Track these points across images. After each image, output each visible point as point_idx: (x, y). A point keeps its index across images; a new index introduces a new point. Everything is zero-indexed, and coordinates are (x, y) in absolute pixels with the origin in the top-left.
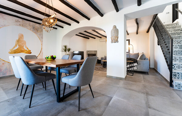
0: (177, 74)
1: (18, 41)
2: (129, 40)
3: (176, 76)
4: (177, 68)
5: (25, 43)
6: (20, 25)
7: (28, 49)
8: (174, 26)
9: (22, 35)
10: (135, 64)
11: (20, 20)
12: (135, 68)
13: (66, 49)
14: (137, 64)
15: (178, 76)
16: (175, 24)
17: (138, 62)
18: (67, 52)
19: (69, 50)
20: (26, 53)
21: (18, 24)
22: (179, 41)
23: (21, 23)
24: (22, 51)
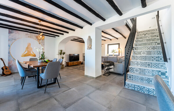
0: (131, 76)
1: (27, 48)
2: (119, 44)
3: (131, 78)
4: (135, 72)
5: (32, 49)
6: (28, 37)
7: (33, 53)
8: (154, 31)
9: (30, 44)
10: (112, 67)
11: (29, 33)
12: (112, 70)
13: (61, 53)
14: (114, 66)
15: (132, 78)
16: (155, 30)
17: (115, 64)
18: (63, 55)
19: (64, 53)
20: (32, 56)
21: (27, 36)
22: (149, 47)
23: (29, 36)
24: (29, 55)
